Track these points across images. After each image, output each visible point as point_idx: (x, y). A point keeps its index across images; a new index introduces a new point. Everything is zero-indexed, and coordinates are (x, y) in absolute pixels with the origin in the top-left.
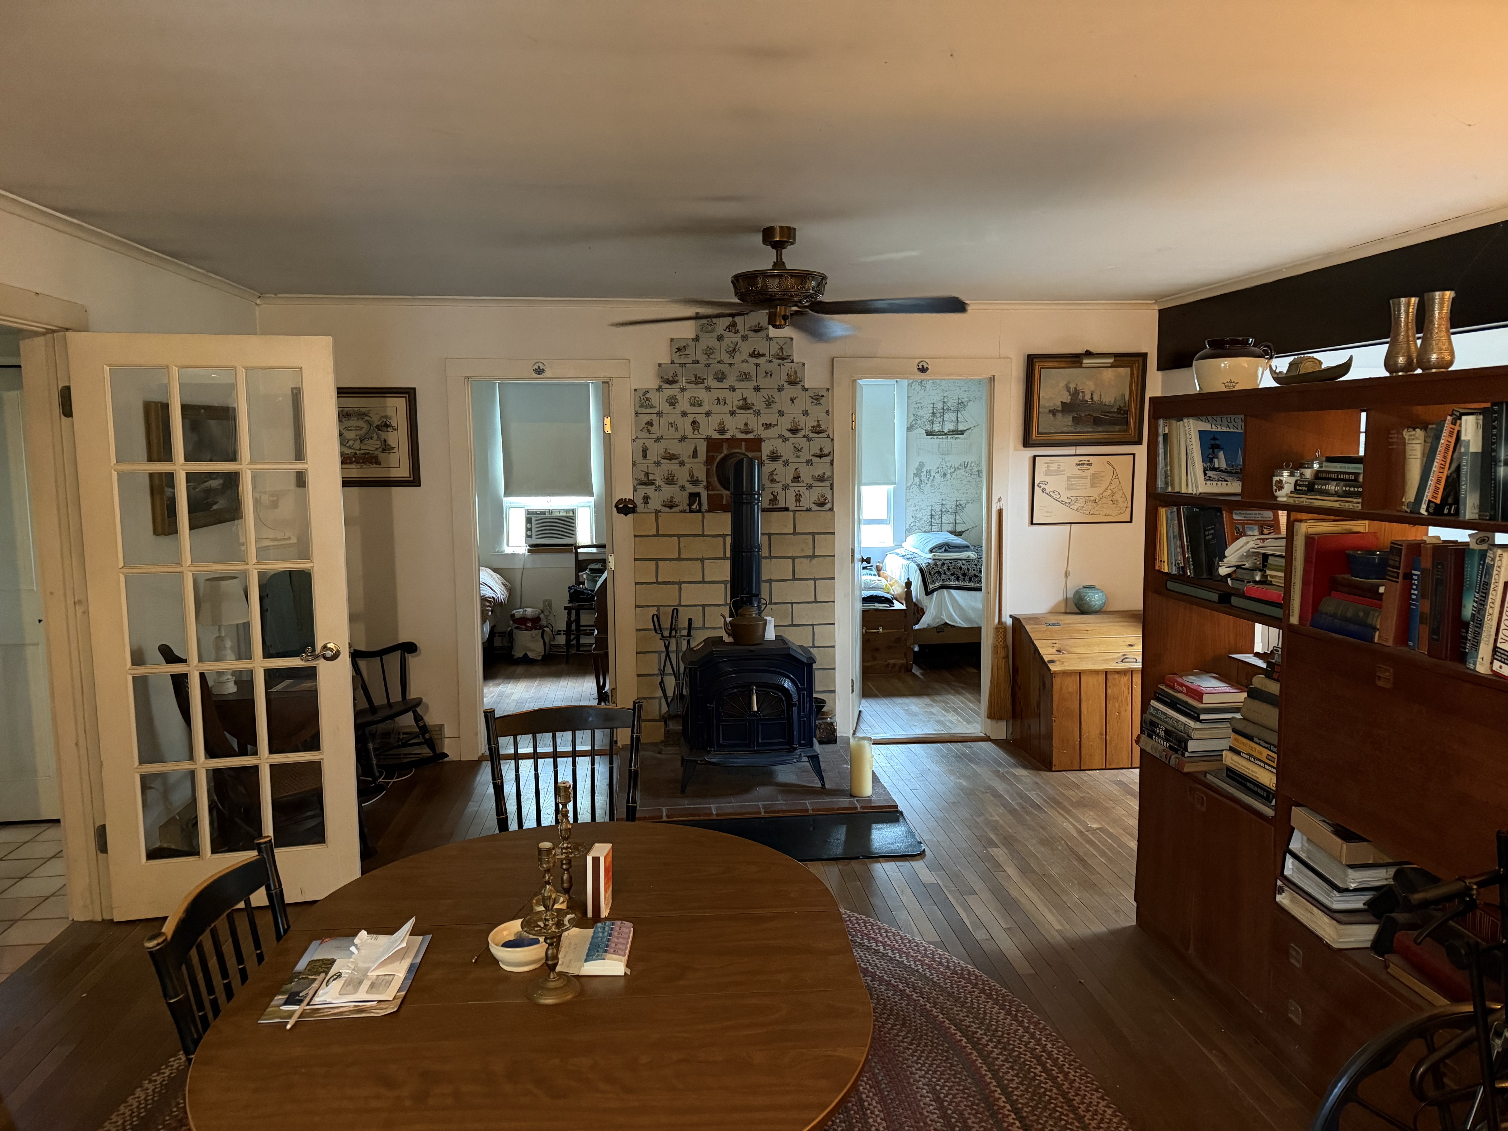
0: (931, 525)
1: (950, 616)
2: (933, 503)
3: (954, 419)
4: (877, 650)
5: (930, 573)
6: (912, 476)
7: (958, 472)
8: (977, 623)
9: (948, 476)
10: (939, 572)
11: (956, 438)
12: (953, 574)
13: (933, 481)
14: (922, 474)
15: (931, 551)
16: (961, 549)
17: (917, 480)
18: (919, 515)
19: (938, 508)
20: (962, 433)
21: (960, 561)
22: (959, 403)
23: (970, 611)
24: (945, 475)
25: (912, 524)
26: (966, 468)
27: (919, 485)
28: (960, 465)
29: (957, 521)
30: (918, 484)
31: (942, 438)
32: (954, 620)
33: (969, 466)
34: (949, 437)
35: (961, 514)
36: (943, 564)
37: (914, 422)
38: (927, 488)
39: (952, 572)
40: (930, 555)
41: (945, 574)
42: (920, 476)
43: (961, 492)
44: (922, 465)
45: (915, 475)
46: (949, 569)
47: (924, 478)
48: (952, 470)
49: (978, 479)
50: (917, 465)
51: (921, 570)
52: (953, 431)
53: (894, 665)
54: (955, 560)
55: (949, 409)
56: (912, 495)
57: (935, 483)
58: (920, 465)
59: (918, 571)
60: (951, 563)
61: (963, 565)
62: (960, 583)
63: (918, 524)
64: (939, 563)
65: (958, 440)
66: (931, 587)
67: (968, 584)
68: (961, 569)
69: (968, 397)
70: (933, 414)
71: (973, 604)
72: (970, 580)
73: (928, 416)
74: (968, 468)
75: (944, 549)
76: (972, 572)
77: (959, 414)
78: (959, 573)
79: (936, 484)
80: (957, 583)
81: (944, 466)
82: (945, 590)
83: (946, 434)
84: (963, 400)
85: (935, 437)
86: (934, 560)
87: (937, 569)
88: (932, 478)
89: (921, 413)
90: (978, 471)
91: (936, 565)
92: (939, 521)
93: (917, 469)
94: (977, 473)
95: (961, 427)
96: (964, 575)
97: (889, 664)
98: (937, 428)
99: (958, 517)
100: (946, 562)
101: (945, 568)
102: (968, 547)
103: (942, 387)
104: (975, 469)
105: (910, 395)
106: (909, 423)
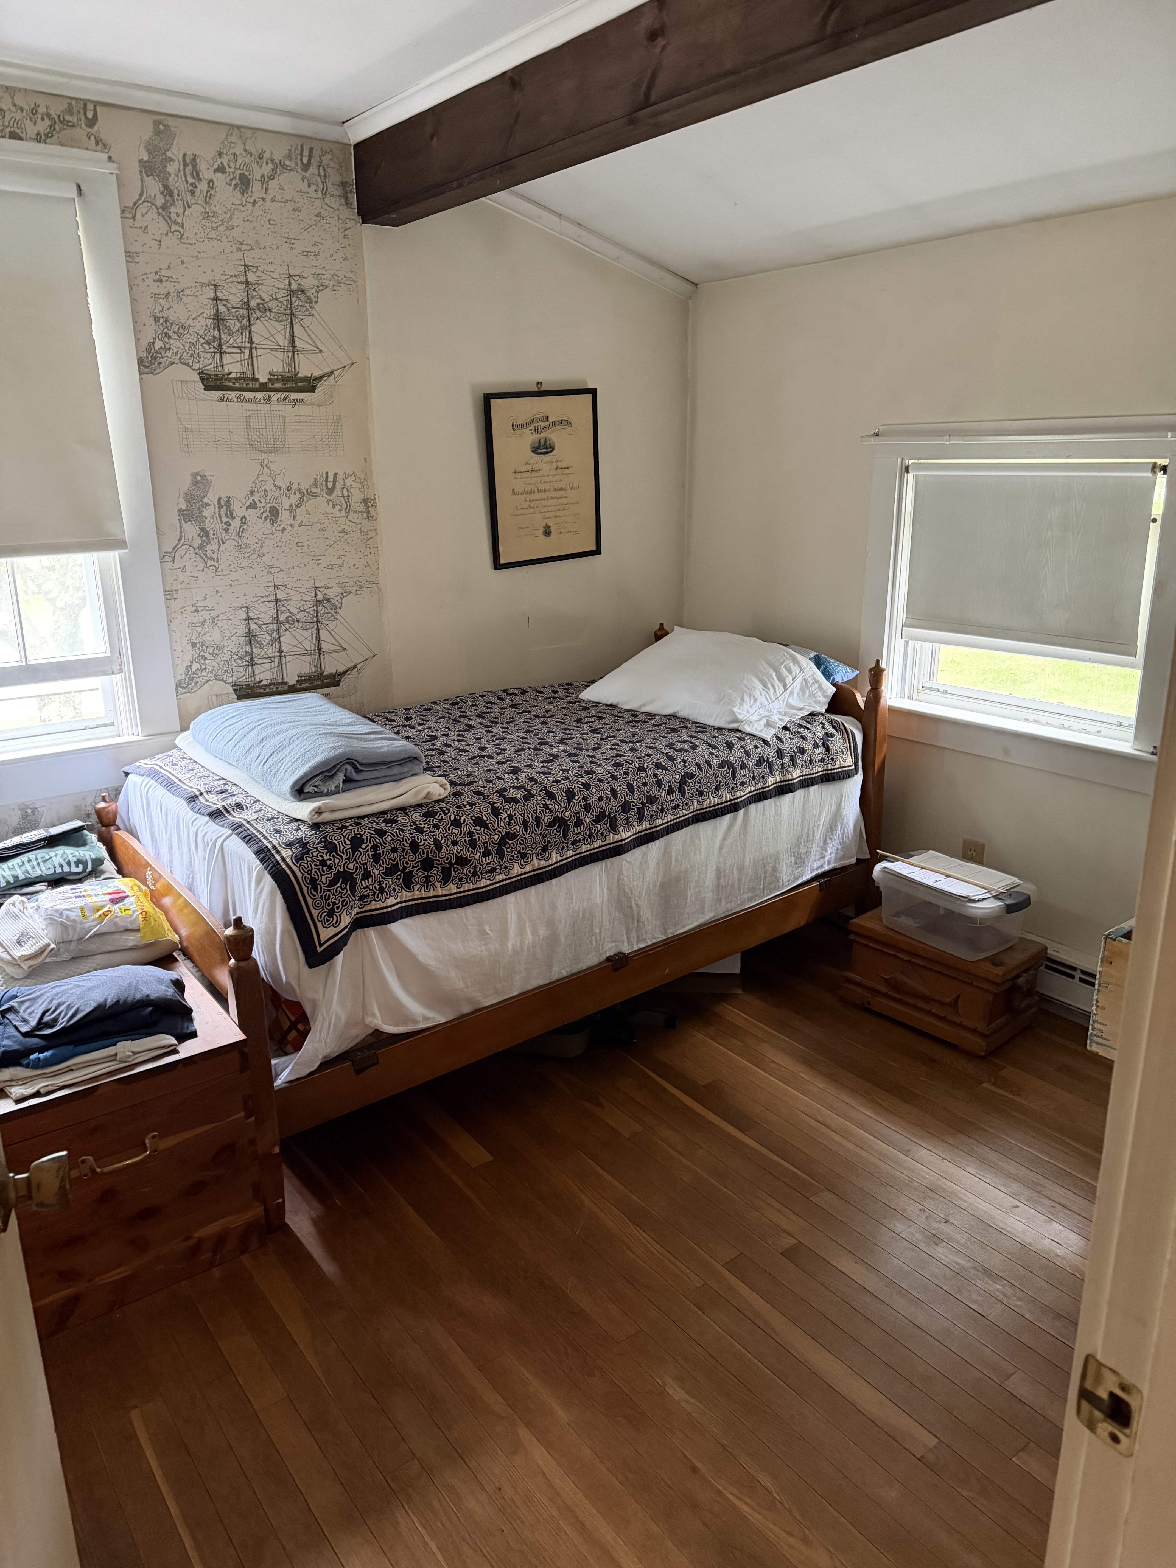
0: (252, 662)
1: (395, 1009)
2: (250, 600)
3: (284, 342)
4: (148, 1214)
5: (314, 883)
6: (174, 518)
7: (310, 504)
8: (470, 1001)
9: (285, 515)
10: (346, 877)
11: (296, 401)
12: (389, 872)
13: (240, 533)
14: (207, 513)
15: (300, 791)
16: (396, 770)
17: (191, 530)
18: (213, 636)
19: (265, 612)
20: (310, 385)
21: (403, 819)
22: (292, 293)
23: (453, 974)
24: (274, 513)
25: (195, 666)
26: (331, 491)
27: (201, 547)
28: (315, 485)
29: (324, 646)
30: (197, 542)
31: (254, 401)
32: (405, 1017)
33: (339, 486)
34: (275, 396)
35: (332, 625)
36: (356, 842)
37: (158, 344)
38: (227, 554)
39: (387, 864)
40: (304, 810)
41: (367, 875)
42: (200, 520)
43: (324, 562)
44: (200, 481)
45: (185, 515)
46: (376, 858)
47: (213, 525)
48: (295, 499)
49: (367, 525)
50: (186, 484)
51: (280, 877)
52: (284, 379)
53: (221, 1239)
54: (388, 816)
55: (263, 308)
56: (182, 577)
57: (250, 538)
58: (195, 483)
59: (268, 881)
60: (381, 833)
61: (420, 830)
62: (417, 894)
63: (211, 663)
64: (341, 841)
65: (300, 409)
66: (326, 933)
67: (439, 891)
68: (414, 846)
69: (317, 276)
70: (218, 320)
71: (457, 948)
72: (446, 879)
73: (202, 324)
74: (337, 493)
75: (341, 777)
76: (450, 851)
77: (296, 327)
78: (411, 860)
79: (251, 541)
80: (405, 895)
81: (269, 486)
82: (372, 933)
83: (263, 388)
84: (303, 282)
85: (233, 395)
86: (315, 826)
87: (338, 863)
88: (236, 523)
89: (178, 313)
90: (365, 501)
91: (331, 848)
92: (272, 651)
93: (189, 498)
94: (362, 508)
95: (306, 368)
96: (427, 864)
97: (200, 1241)
98: (233, 366)
99: (324, 635)
100: (366, 833)
101: (364, 855)
102: (415, 759)
103: (236, 232)
104: (357, 496)
105: (136, 248)
106: (144, 344)
